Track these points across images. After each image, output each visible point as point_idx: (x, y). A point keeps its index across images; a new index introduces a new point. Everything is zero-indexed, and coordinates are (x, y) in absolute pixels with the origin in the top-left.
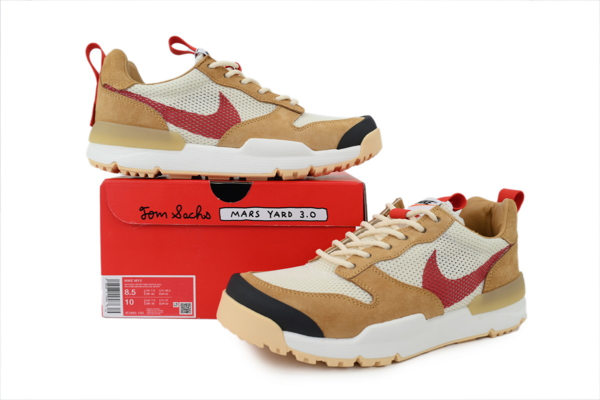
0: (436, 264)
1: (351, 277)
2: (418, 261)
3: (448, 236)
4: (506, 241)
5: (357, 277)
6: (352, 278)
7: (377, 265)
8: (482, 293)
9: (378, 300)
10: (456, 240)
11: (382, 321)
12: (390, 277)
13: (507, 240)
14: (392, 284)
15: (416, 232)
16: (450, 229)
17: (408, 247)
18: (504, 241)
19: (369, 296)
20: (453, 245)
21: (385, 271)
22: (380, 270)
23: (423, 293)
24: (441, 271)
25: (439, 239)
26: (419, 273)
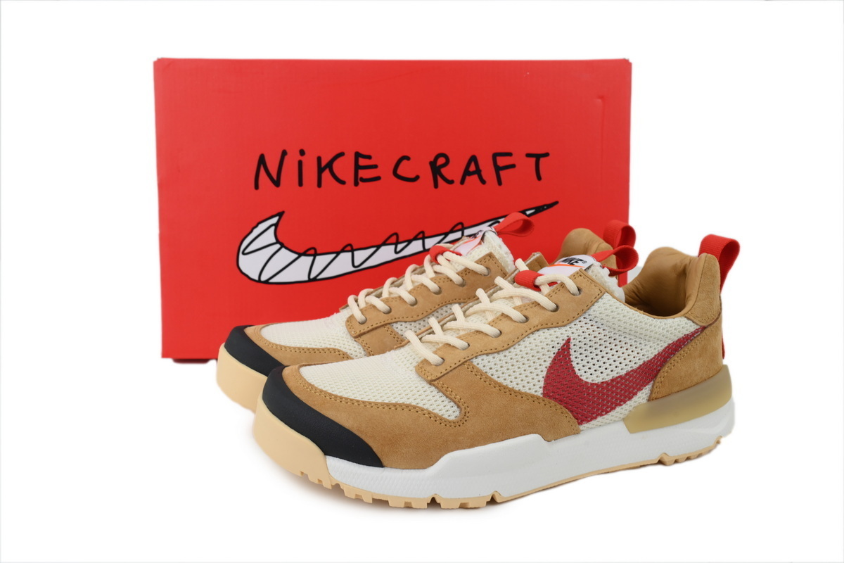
0: (570, 359)
1: (434, 378)
2: (540, 355)
3: (591, 317)
4: (693, 322)
5: (440, 379)
6: (435, 380)
7: (475, 362)
8: (649, 400)
9: (468, 415)
10: (604, 322)
11: (472, 446)
12: (491, 380)
13: (695, 320)
14: (494, 389)
15: (543, 311)
16: (596, 307)
17: (525, 334)
18: (689, 321)
19: (455, 408)
20: (601, 330)
21: (486, 369)
22: (478, 368)
23: (543, 404)
24: (576, 369)
25: (577, 322)
26: (540, 373)
